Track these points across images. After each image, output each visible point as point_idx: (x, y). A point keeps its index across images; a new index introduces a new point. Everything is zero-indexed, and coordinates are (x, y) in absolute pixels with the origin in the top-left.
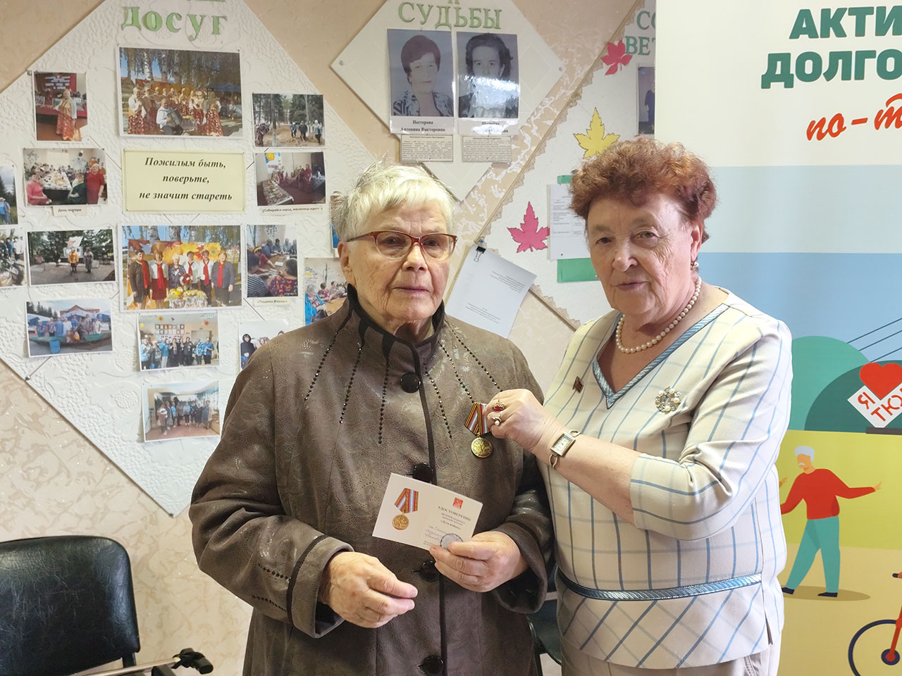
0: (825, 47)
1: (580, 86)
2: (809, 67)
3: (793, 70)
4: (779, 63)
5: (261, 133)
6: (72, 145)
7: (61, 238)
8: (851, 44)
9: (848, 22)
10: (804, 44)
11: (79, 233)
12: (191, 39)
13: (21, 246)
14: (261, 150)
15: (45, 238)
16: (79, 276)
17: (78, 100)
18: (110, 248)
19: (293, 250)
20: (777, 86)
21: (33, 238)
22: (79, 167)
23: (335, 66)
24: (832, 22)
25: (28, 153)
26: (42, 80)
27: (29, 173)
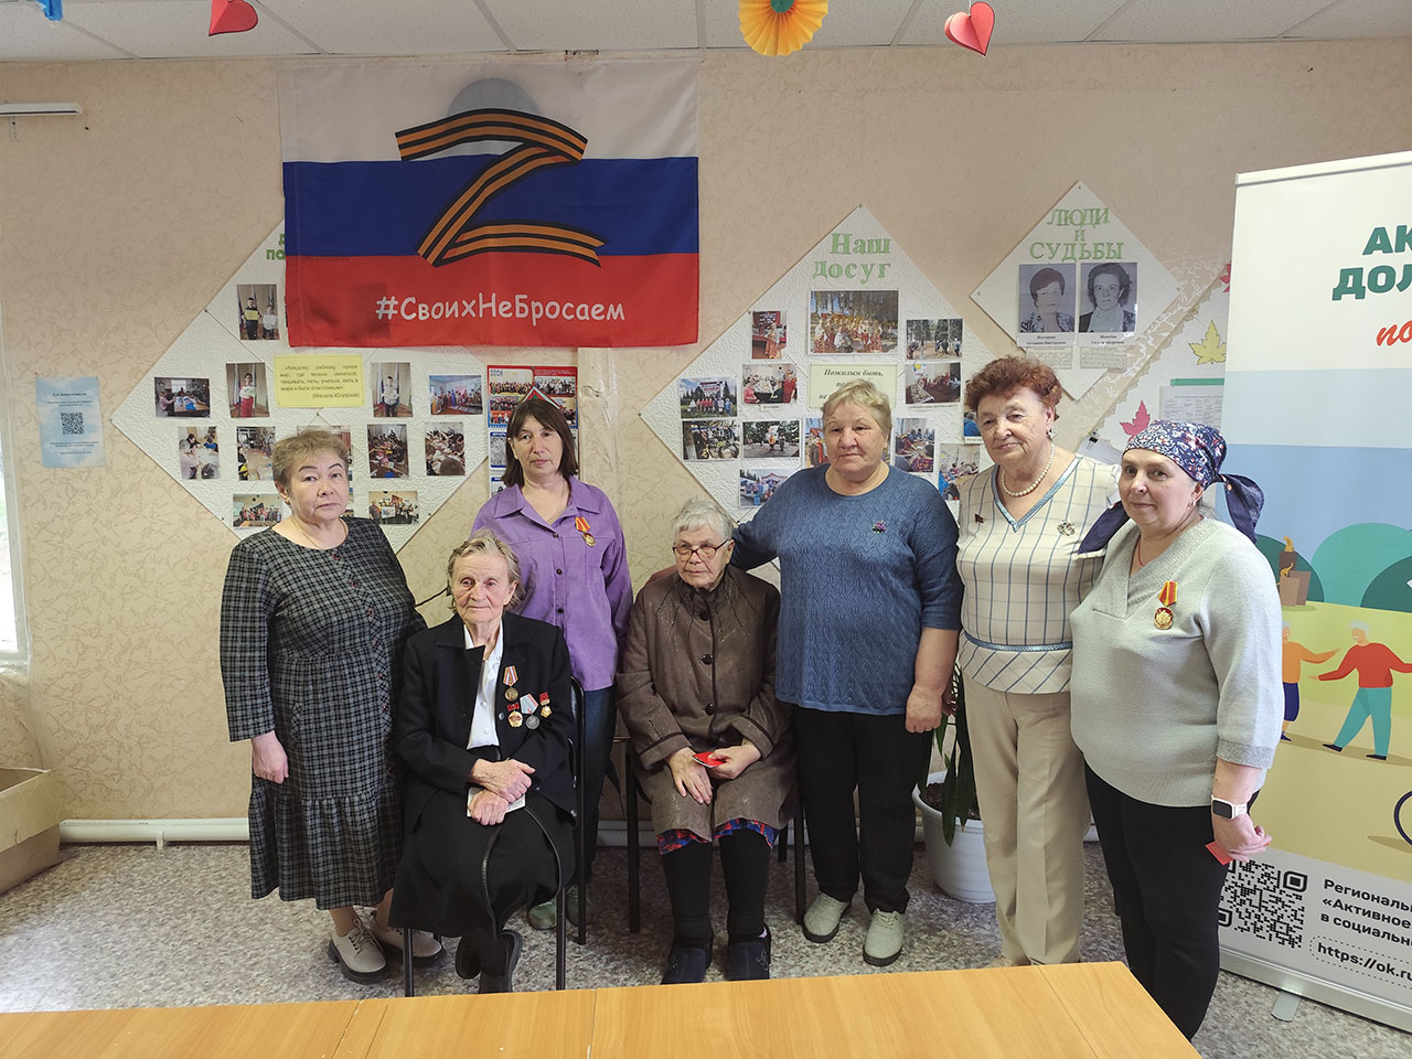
0: (1399, 260)
1: (1198, 303)
2: (1382, 279)
3: (1365, 283)
4: (1351, 278)
5: (912, 349)
6: (775, 362)
10: (1379, 258)
12: (863, 282)
13: (738, 432)
14: (912, 362)
15: (754, 426)
17: (781, 330)
18: (797, 434)
19: (931, 438)
20: (1348, 298)
21: (746, 426)
22: (779, 377)
23: (974, 296)
25: (747, 368)
26: (757, 316)
27: (746, 382)
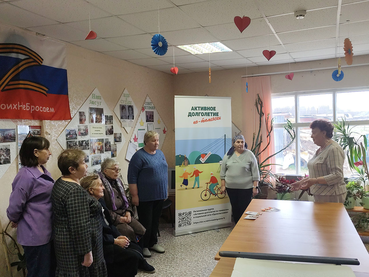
0: (195, 112)
1: (140, 114)
2: (193, 114)
4: (190, 114)
5: (106, 122)
6: (84, 125)
7: (83, 141)
8: (198, 111)
9: (198, 108)
10: (193, 111)
11: (85, 141)
12: (97, 106)
13: (78, 143)
14: (106, 125)
15: (81, 142)
16: (85, 149)
17: (85, 117)
18: (88, 143)
19: (110, 143)
20: (190, 117)
21: (79, 142)
22: (85, 129)
23: (114, 110)
24: (196, 108)
25: (79, 126)
26: (80, 113)
27: (79, 130)
